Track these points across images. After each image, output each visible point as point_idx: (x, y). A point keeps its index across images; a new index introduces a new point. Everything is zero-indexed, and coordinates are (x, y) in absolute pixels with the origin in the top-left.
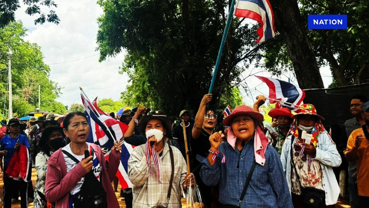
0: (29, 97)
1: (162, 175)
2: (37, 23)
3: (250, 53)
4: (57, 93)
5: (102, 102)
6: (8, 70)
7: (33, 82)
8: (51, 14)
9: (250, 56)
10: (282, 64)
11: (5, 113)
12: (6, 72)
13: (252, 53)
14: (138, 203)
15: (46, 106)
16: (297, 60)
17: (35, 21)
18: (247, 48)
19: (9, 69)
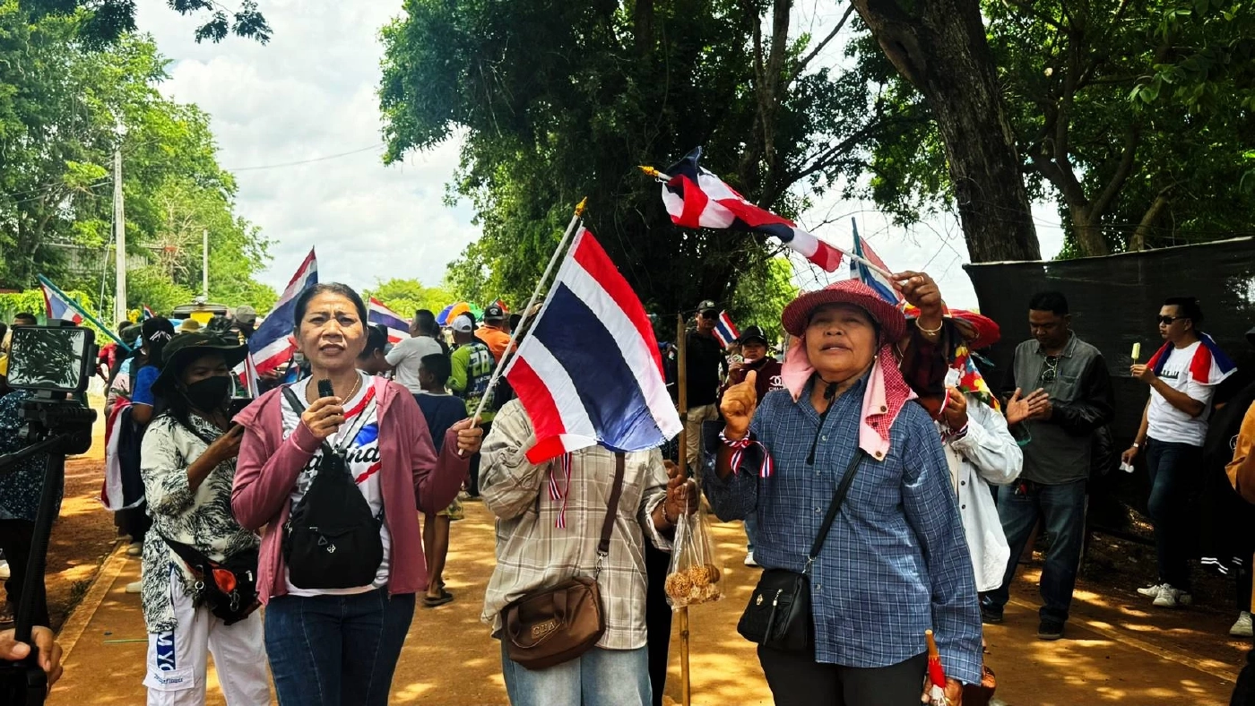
0: (174, 265)
1: (585, 484)
2: (203, 39)
3: (828, 155)
4: (258, 258)
5: (390, 290)
6: (114, 182)
7: (187, 221)
8: (246, 12)
9: (831, 163)
10: (921, 192)
11: (104, 308)
12: (108, 186)
13: (836, 156)
14: (505, 563)
15: (225, 292)
16: (967, 176)
17: (197, 31)
18: (820, 141)
19: (116, 177)
